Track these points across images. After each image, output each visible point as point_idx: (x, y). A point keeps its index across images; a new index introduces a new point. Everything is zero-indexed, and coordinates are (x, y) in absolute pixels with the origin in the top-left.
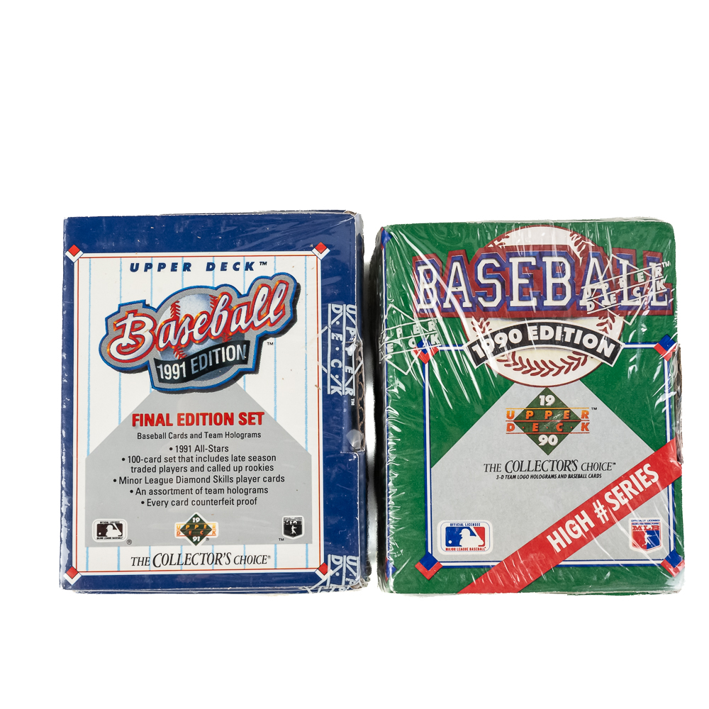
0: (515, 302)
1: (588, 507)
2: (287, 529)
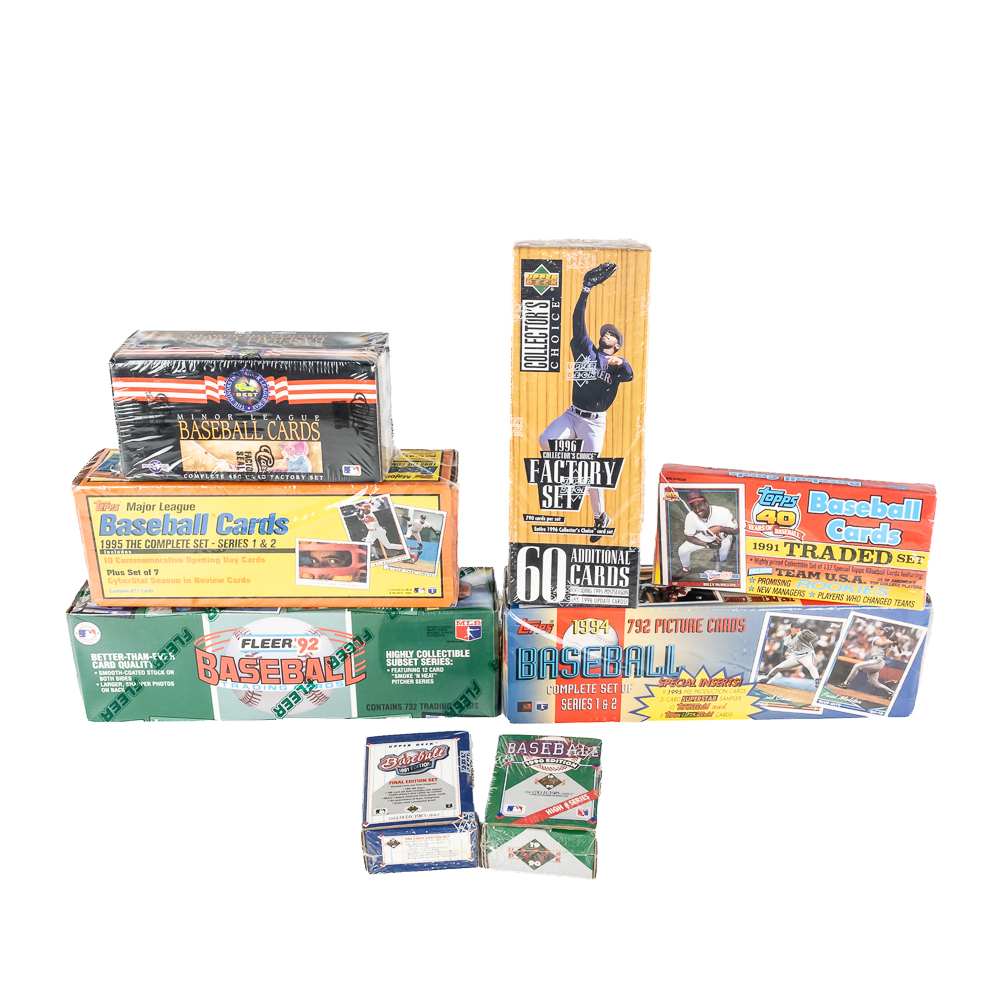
0: (543, 753)
1: (562, 804)
2: (447, 806)
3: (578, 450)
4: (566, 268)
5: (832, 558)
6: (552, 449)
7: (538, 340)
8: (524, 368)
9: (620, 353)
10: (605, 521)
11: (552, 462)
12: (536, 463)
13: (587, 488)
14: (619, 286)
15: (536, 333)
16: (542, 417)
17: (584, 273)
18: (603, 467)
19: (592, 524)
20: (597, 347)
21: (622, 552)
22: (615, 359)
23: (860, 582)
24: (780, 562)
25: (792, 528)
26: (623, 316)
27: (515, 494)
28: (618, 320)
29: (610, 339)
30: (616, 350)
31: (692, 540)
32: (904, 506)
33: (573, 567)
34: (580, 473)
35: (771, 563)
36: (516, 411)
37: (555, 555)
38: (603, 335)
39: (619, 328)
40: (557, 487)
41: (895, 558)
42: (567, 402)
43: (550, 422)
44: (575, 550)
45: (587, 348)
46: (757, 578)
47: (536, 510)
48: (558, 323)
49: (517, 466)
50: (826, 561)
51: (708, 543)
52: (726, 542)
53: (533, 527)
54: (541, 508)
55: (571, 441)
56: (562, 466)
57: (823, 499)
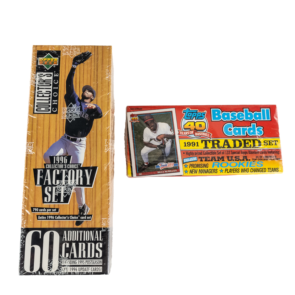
3: (68, 163)
4: (63, 54)
5: (229, 147)
6: (52, 162)
7: (45, 95)
8: (35, 112)
9: (94, 101)
10: (86, 210)
11: (51, 171)
12: (41, 171)
13: (73, 188)
14: (93, 64)
15: (44, 91)
16: (46, 142)
17: (73, 57)
18: (84, 173)
19: (77, 212)
20: (81, 98)
21: (97, 232)
22: (91, 105)
23: (247, 160)
24: (200, 153)
25: (205, 131)
26: (96, 81)
27: (26, 193)
28: (93, 83)
29: (88, 94)
30: (92, 100)
31: (149, 145)
32: (261, 112)
33: (64, 245)
34: (69, 177)
35: (196, 154)
36: (30, 138)
37: (51, 236)
38: (84, 91)
39: (94, 87)
40: (54, 188)
41: (262, 143)
42: (61, 132)
43: (51, 144)
44: (65, 232)
45: (74, 99)
46: (188, 164)
47: (39, 204)
48: (57, 85)
49: (28, 174)
50: (226, 149)
51: (158, 146)
52: (168, 144)
53: (37, 216)
54: (44, 202)
55: (64, 157)
56: (58, 173)
57: (219, 113)
